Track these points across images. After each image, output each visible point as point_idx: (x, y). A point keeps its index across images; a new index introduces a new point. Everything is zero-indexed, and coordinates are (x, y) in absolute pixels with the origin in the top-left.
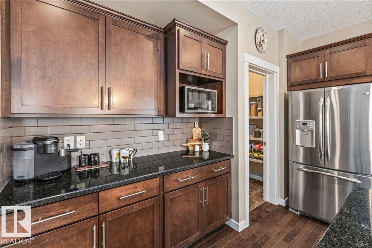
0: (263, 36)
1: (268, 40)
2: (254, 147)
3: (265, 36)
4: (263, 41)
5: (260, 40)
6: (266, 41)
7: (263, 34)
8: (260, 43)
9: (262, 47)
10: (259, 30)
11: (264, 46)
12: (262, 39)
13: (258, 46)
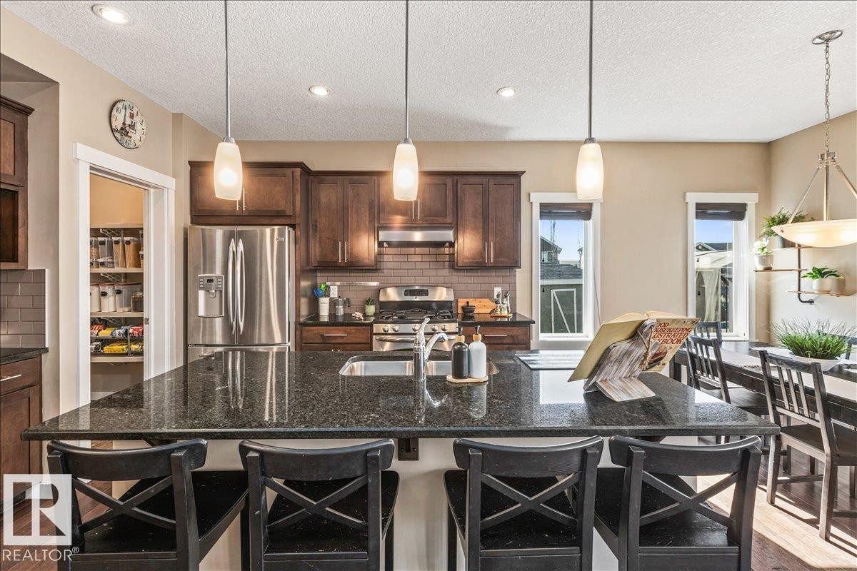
0: (132, 116)
1: (144, 127)
2: (131, 331)
3: (136, 119)
4: (132, 126)
5: (124, 124)
6: (138, 127)
7: (131, 113)
8: (122, 129)
9: (131, 137)
10: (119, 105)
11: (135, 136)
12: (128, 122)
13: (118, 135)
